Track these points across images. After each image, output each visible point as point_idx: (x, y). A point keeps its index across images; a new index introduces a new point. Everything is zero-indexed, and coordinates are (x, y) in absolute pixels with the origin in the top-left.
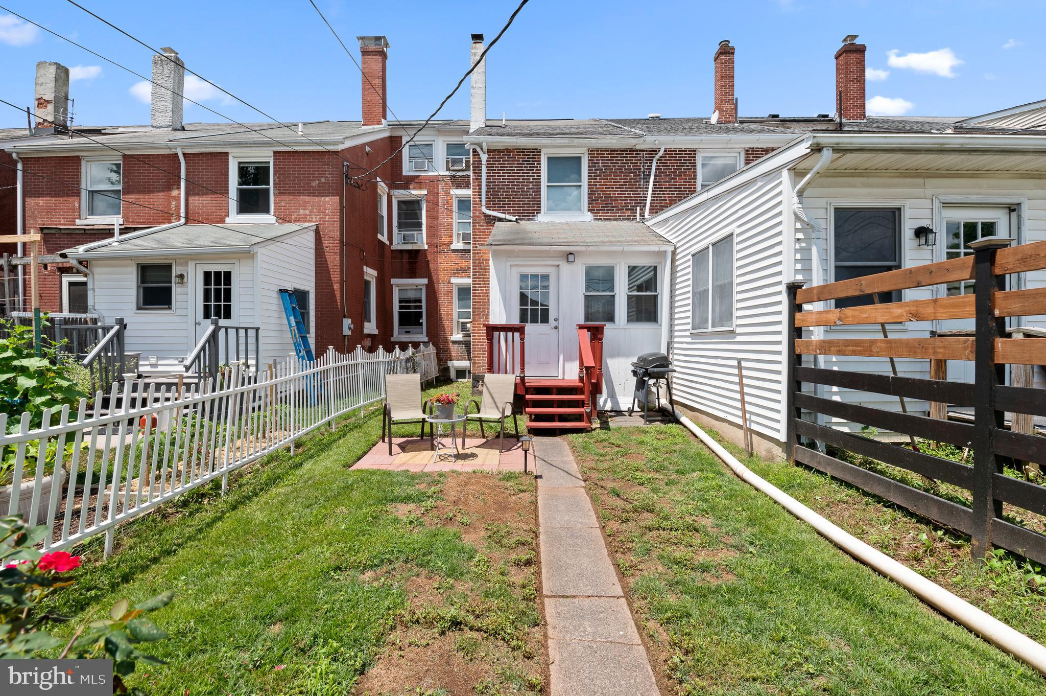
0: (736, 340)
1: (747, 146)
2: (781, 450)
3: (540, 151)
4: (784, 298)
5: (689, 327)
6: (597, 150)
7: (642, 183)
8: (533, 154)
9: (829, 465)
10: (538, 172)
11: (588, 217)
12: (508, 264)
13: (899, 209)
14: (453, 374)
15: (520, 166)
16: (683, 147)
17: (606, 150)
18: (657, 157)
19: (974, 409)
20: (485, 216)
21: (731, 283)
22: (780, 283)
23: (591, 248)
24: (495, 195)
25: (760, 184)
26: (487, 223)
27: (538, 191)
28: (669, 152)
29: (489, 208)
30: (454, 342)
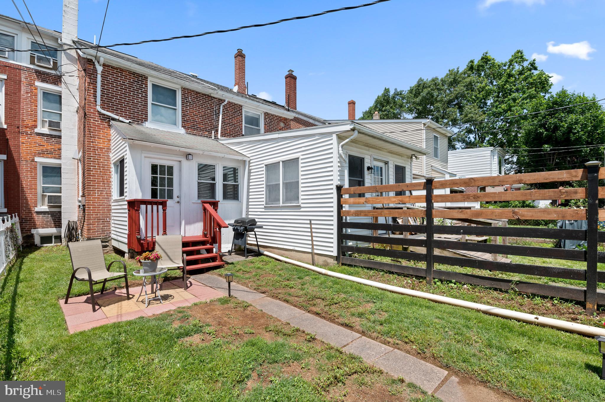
0: (301, 210)
1: (265, 111)
2: (332, 260)
3: (147, 78)
4: (335, 191)
5: (264, 203)
6: (188, 89)
7: (214, 117)
8: (143, 78)
9: (361, 262)
10: (146, 92)
11: (183, 131)
12: (143, 155)
13: (363, 158)
14: (37, 241)
15: (131, 83)
16: (236, 102)
17: (193, 91)
18: (223, 104)
19: (425, 235)
20: (99, 114)
21: (298, 182)
22: (332, 184)
23: (206, 153)
24: (109, 99)
25: (317, 137)
26: (101, 119)
27: (146, 105)
28: (229, 103)
29: (103, 108)
30: (38, 213)
